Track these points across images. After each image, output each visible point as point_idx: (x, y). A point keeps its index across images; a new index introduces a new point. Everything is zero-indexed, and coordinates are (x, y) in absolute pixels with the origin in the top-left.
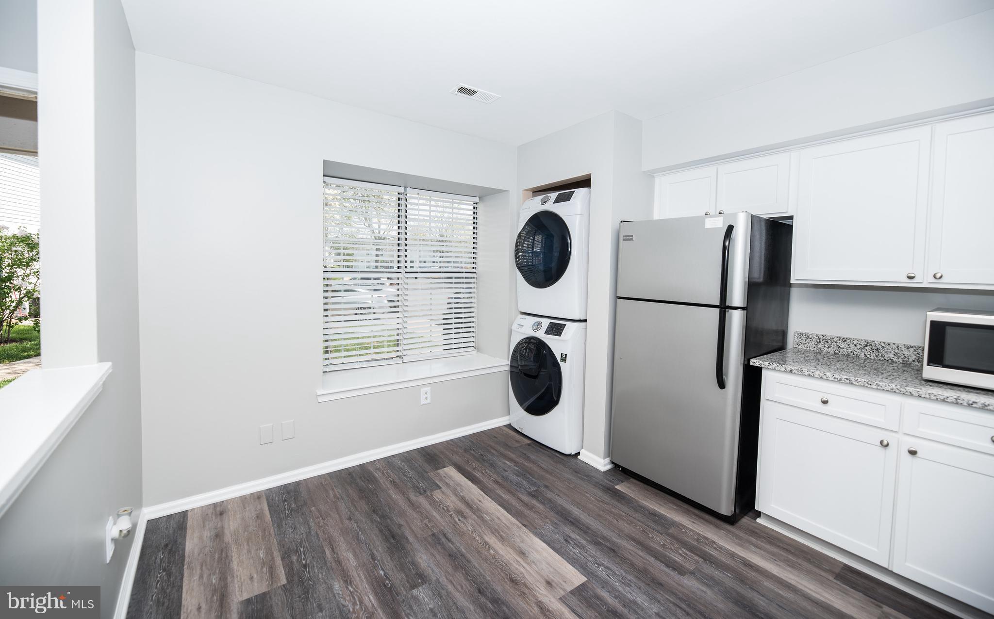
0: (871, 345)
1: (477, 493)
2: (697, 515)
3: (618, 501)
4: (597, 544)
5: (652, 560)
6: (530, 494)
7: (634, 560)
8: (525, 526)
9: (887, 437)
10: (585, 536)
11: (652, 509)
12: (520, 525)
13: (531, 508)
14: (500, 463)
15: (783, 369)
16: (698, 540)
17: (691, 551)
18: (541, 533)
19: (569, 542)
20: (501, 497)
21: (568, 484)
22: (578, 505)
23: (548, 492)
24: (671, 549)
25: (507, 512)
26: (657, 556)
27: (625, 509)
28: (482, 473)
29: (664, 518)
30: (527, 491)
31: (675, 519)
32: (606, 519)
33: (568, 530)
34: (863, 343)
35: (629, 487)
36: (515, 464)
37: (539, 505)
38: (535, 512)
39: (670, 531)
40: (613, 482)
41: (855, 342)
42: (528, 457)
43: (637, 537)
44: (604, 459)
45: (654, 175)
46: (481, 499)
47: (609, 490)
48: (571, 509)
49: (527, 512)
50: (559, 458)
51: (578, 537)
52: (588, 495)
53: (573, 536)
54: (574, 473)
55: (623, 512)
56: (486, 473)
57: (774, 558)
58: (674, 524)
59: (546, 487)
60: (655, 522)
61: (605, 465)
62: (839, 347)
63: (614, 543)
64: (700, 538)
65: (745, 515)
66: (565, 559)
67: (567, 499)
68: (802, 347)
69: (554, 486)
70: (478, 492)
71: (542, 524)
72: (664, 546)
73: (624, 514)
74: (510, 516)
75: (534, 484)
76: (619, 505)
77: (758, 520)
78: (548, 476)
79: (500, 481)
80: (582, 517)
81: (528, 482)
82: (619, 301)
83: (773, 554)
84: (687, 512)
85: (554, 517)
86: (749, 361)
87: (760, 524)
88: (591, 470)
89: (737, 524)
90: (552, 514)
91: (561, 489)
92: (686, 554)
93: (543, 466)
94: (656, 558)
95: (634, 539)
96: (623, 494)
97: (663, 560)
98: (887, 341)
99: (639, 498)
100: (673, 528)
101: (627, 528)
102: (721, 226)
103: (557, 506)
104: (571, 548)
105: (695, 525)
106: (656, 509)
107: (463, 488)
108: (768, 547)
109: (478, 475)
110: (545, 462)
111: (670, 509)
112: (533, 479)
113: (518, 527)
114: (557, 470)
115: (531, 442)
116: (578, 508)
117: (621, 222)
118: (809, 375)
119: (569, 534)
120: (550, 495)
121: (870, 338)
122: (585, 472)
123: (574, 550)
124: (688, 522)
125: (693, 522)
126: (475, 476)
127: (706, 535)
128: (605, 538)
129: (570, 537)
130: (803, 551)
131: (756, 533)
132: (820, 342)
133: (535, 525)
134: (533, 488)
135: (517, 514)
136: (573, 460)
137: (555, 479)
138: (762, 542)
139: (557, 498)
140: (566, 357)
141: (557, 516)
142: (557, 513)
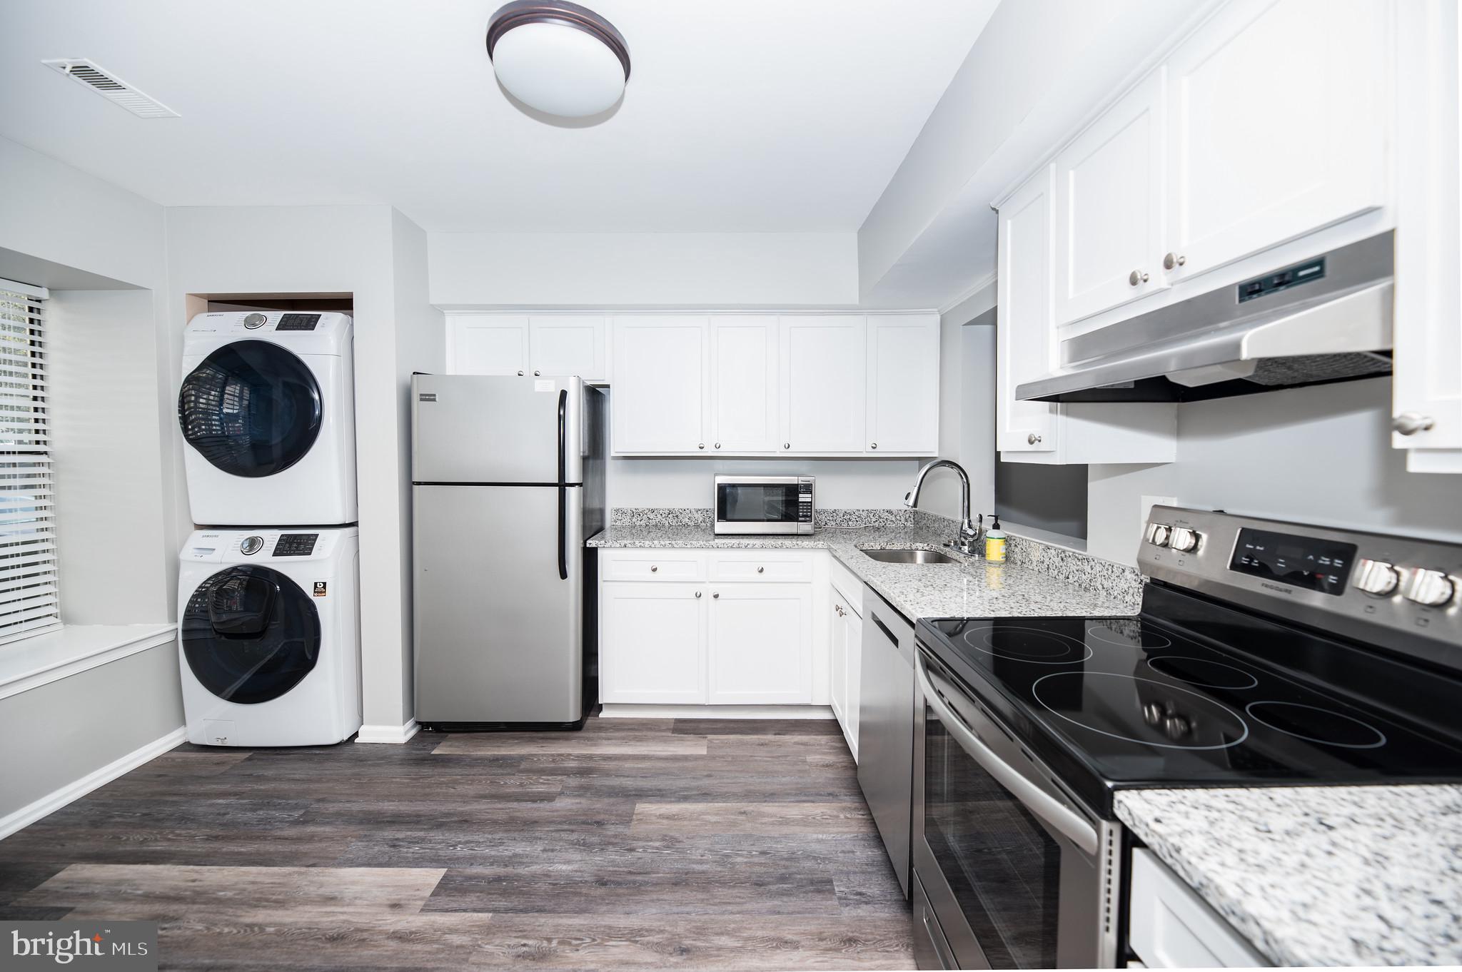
0: (672, 513)
1: (177, 874)
2: (542, 738)
3: (443, 766)
4: (440, 826)
5: (515, 805)
6: (296, 823)
7: (495, 817)
8: (314, 865)
9: (699, 588)
10: (418, 827)
11: (491, 755)
12: (303, 869)
13: (311, 838)
14: (200, 809)
15: (618, 545)
16: (554, 761)
17: (552, 775)
18: (348, 859)
19: (398, 846)
20: (240, 853)
21: (358, 781)
22: (388, 798)
23: (327, 805)
24: (531, 783)
25: (266, 866)
26: (518, 798)
27: (458, 771)
28: (169, 840)
29: (510, 757)
30: (287, 822)
31: (523, 753)
32: (438, 794)
33: (389, 834)
34: (667, 512)
35: (450, 746)
36: (238, 797)
37: (322, 829)
38: (320, 841)
39: (522, 767)
40: (425, 749)
41: (661, 512)
42: (258, 777)
43: (487, 792)
44: (404, 724)
45: (445, 311)
46: (195, 876)
47: (425, 760)
48: (380, 808)
49: (304, 848)
50: (323, 754)
51: (409, 833)
52: (398, 780)
53: (400, 835)
54: (358, 763)
55: (456, 775)
56: (179, 835)
57: (625, 740)
58: (522, 758)
59: (319, 801)
60: (501, 766)
61: (406, 733)
62: (649, 519)
63: (461, 813)
64: (555, 758)
65: (588, 716)
66: (404, 867)
67: (367, 798)
68: (618, 523)
69: (335, 794)
70: (179, 871)
71: (342, 848)
72: (521, 785)
73: (459, 777)
74: (276, 869)
75: (296, 807)
76: (447, 770)
77: (601, 715)
78: (313, 786)
79: (220, 834)
80: (402, 808)
81: (284, 809)
82: (416, 488)
83: (623, 738)
84: (532, 740)
85: (359, 830)
86: (585, 543)
87: (603, 718)
88: (386, 748)
89: (584, 728)
90: (352, 828)
91: (348, 792)
92: (548, 780)
93: (297, 777)
94: (518, 800)
95: (484, 797)
96: (447, 757)
97: (527, 798)
98: (683, 507)
99: (468, 751)
100: (523, 763)
101: (471, 790)
102: (553, 390)
103: (354, 814)
104: (405, 850)
105: (544, 749)
106: (496, 753)
107: (136, 882)
108: (617, 734)
109: (160, 846)
110: (300, 770)
111: (511, 746)
112: (290, 802)
113: (300, 873)
114: (327, 772)
115: (250, 754)
116: (389, 801)
117: (414, 373)
118: (640, 546)
119: (394, 836)
120: (332, 808)
121: (671, 507)
122: (381, 754)
123: (411, 850)
124: (537, 749)
125: (542, 747)
126: (154, 852)
127: (559, 753)
128: (448, 814)
129: (397, 839)
130: (644, 724)
131: (603, 727)
132: (633, 516)
133: (331, 855)
134: (296, 814)
135: (287, 860)
136: (347, 749)
137: (331, 785)
138: (611, 732)
139: (348, 805)
140: (324, 587)
141: (362, 827)
142: (361, 823)
